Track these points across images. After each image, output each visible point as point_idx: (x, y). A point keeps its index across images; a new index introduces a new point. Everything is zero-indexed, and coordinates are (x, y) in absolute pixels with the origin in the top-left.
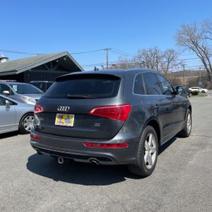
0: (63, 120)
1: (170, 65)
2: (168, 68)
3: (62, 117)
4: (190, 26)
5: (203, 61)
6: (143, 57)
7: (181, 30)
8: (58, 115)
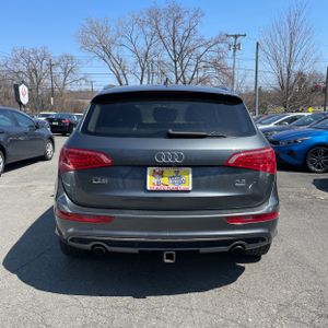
0: (165, 180)
1: (69, 80)
2: (64, 85)
3: (161, 174)
4: (101, 24)
5: (118, 78)
6: (22, 60)
7: (87, 26)
8: (149, 170)
